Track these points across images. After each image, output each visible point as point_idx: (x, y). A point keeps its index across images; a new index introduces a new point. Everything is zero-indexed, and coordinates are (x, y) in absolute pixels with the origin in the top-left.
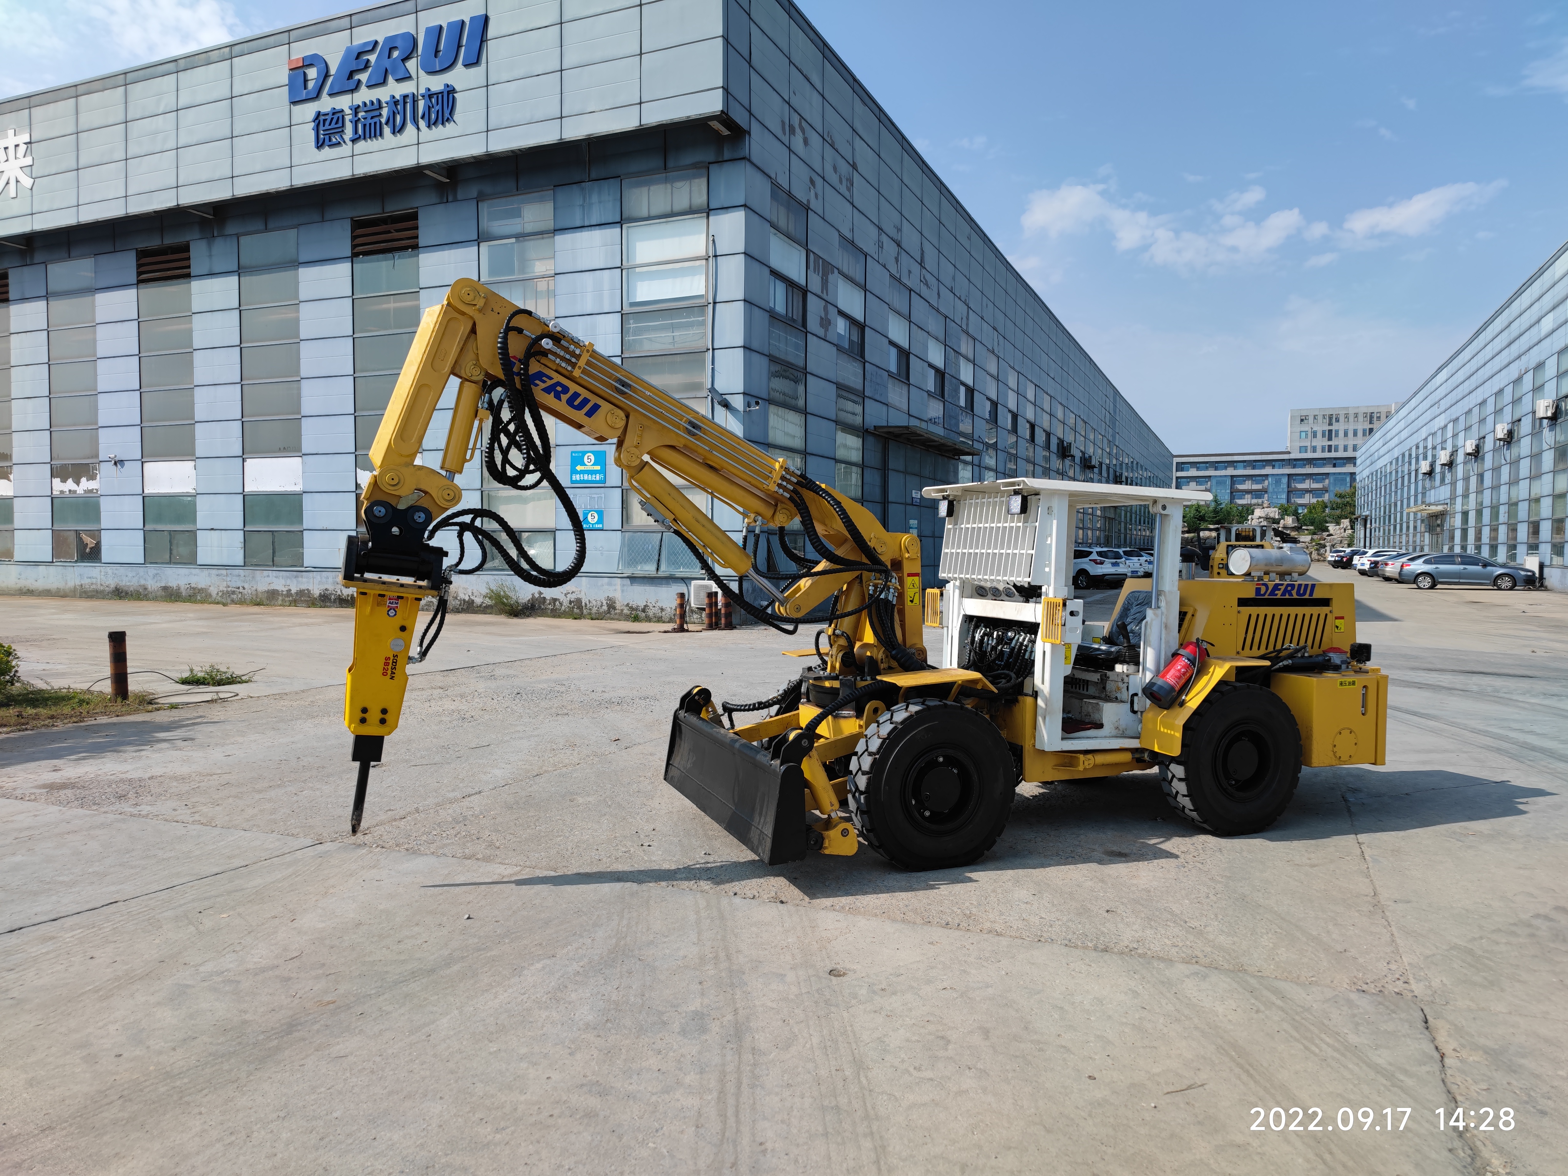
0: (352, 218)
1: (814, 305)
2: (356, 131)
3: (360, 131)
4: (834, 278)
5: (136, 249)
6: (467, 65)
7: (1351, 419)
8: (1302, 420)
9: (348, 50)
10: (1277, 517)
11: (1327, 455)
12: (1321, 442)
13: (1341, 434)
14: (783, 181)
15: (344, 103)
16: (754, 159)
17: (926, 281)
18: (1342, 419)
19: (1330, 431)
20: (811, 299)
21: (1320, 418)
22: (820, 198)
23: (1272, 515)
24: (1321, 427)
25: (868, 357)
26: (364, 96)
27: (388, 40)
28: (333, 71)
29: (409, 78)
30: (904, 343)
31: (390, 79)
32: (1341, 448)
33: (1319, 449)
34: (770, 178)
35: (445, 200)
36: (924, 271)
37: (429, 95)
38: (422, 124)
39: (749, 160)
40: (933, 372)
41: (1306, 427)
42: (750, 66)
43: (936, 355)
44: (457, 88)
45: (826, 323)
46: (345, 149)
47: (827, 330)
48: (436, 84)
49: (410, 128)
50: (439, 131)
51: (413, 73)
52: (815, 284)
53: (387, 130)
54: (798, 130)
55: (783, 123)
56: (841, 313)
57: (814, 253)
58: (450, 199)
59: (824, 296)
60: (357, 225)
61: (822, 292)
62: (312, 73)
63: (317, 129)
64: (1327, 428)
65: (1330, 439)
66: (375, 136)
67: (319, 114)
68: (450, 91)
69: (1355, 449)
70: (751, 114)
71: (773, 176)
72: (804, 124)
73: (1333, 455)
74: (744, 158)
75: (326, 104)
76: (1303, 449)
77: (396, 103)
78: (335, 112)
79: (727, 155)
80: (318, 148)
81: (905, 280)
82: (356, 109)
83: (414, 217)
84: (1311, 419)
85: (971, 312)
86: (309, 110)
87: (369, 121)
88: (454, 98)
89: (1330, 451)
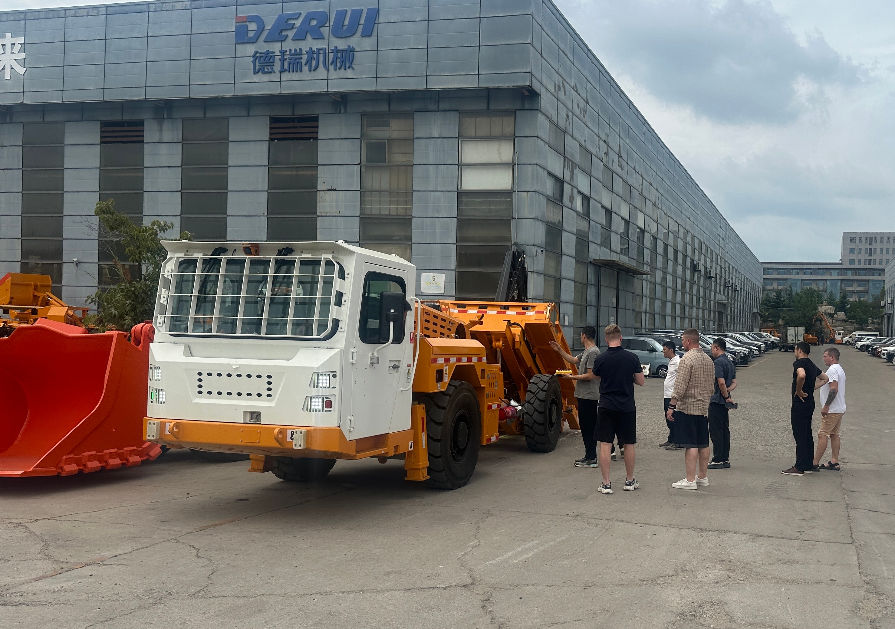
0: (270, 116)
1: (567, 188)
2: (282, 65)
3: (286, 66)
4: (577, 171)
5: (100, 121)
6: (363, 36)
7: (885, 240)
8: (851, 240)
9: (280, 17)
10: (832, 312)
11: (868, 267)
12: (864, 257)
13: (878, 251)
14: (554, 118)
15: (276, 48)
16: (542, 110)
17: (621, 165)
18: (879, 240)
19: (870, 249)
20: (566, 185)
21: (864, 240)
22: (571, 125)
23: (829, 311)
24: (864, 246)
25: (592, 216)
26: (289, 45)
27: (308, 14)
28: (268, 27)
29: (322, 38)
30: (608, 205)
31: (309, 36)
32: (878, 261)
33: (863, 262)
34: (549, 118)
35: (338, 112)
36: (620, 159)
37: (336, 51)
38: (331, 68)
39: (540, 111)
40: (623, 222)
41: (853, 246)
42: (542, 56)
43: (625, 212)
44: (357, 49)
45: (572, 199)
46: (275, 77)
47: (572, 203)
48: (342, 44)
49: (321, 68)
50: (342, 73)
51: (326, 35)
52: (567, 178)
53: (306, 69)
54: (562, 88)
55: (555, 84)
56: (579, 192)
57: (567, 158)
58: (342, 111)
59: (572, 184)
60: (274, 120)
61: (571, 181)
62: (253, 26)
63: (254, 62)
64: (869, 247)
65: (870, 255)
66: (297, 71)
67: (257, 52)
68: (351, 50)
69: (887, 262)
70: (541, 84)
71: (550, 117)
72: (565, 82)
73: (872, 266)
74: (537, 110)
75: (262, 47)
76: (852, 262)
77: (313, 52)
78: (268, 52)
79: (527, 106)
80: (255, 74)
81: (610, 166)
82: (283, 53)
83: (316, 119)
84: (857, 240)
85: (644, 180)
86: (250, 49)
87: (293, 61)
88: (353, 55)
89: (870, 264)
